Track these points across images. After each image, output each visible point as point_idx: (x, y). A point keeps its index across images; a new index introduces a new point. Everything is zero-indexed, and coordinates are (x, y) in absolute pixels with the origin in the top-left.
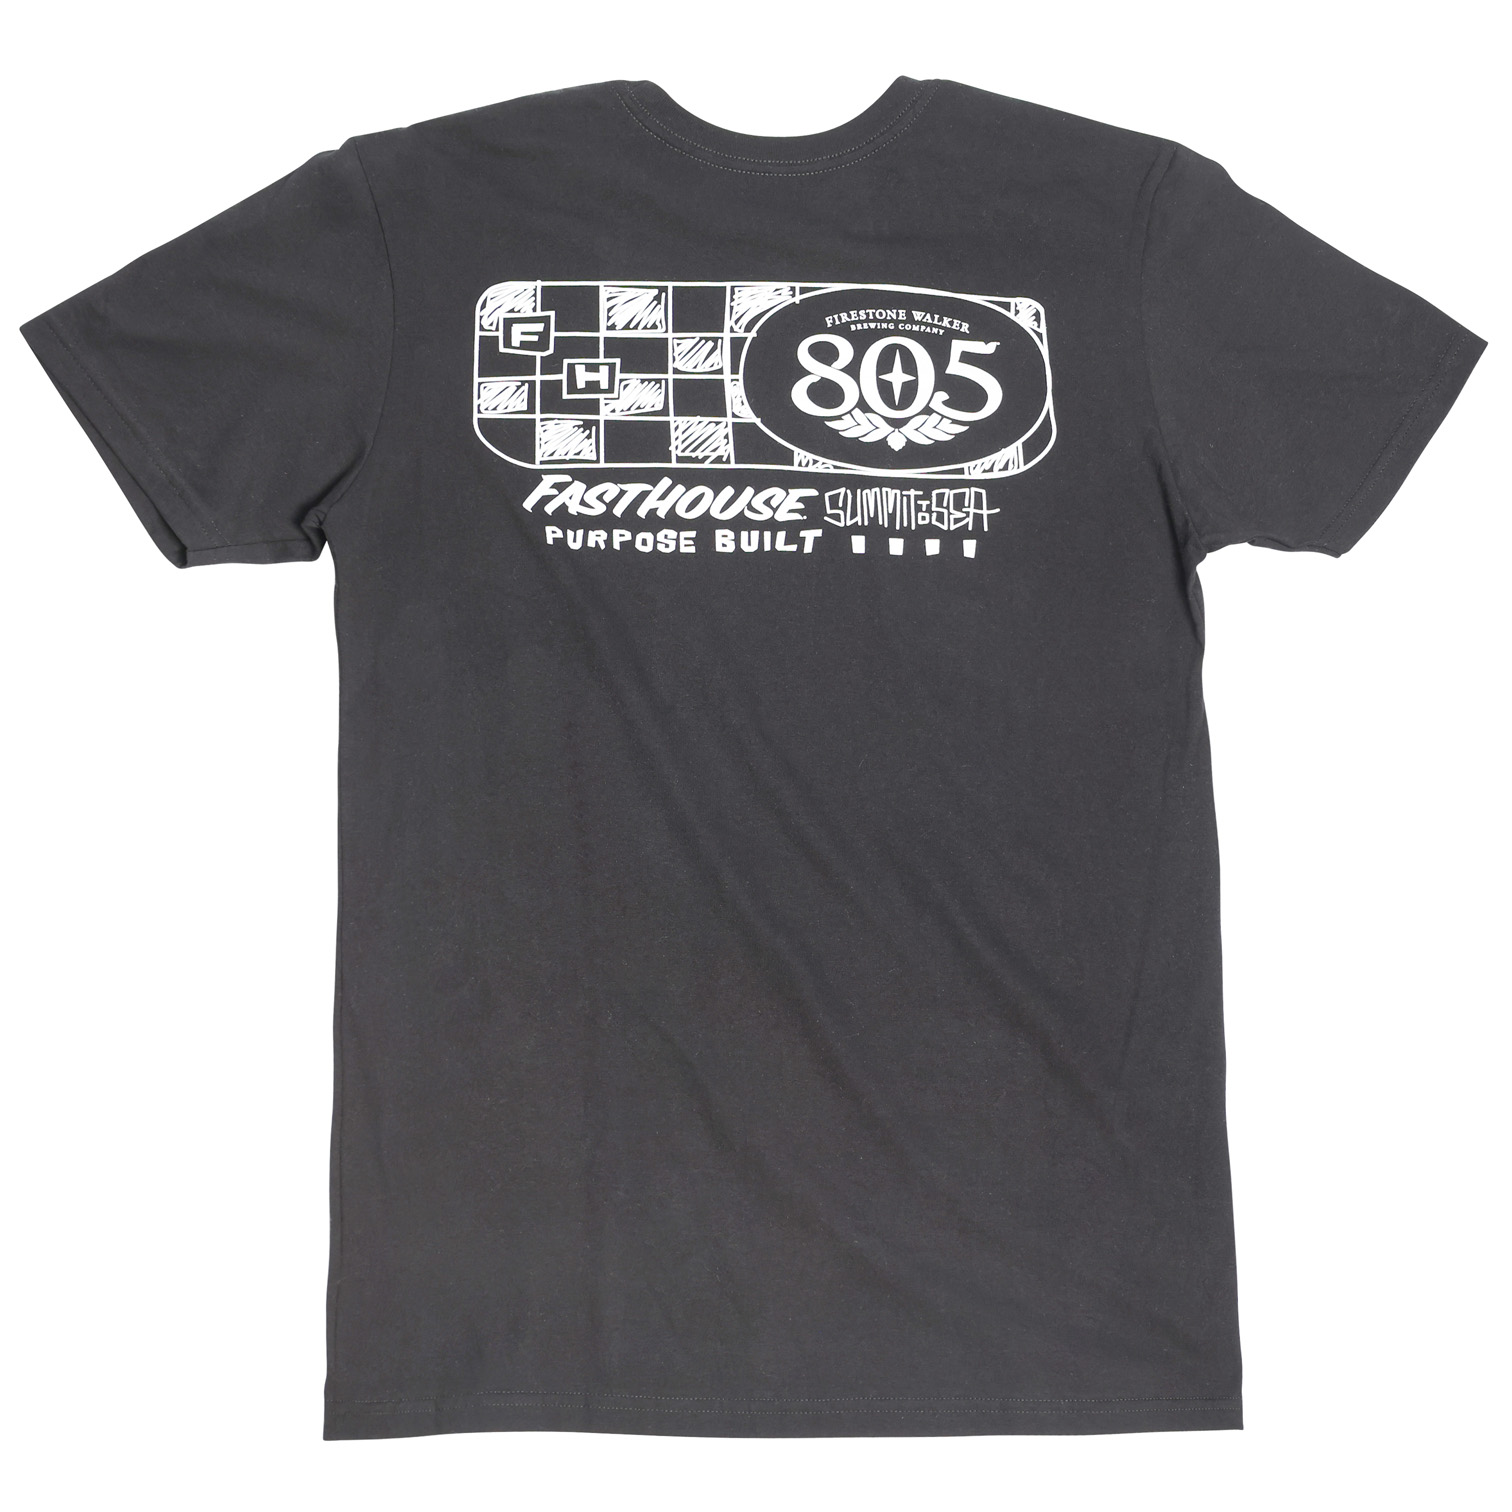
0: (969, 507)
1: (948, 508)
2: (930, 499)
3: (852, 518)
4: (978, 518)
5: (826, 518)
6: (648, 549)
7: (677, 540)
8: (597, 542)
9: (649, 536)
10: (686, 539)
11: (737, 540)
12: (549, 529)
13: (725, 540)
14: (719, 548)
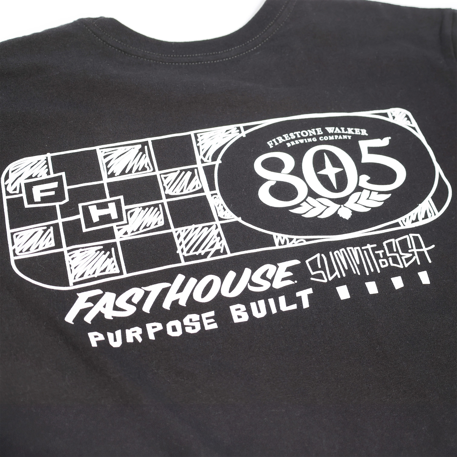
0: (412, 248)
1: (397, 252)
2: (383, 248)
3: (331, 275)
4: (422, 255)
5: (312, 279)
6: (179, 333)
7: (201, 321)
8: (134, 338)
9: (177, 323)
10: (207, 318)
11: (249, 311)
12: (91, 335)
13: (239, 313)
14: (236, 320)
